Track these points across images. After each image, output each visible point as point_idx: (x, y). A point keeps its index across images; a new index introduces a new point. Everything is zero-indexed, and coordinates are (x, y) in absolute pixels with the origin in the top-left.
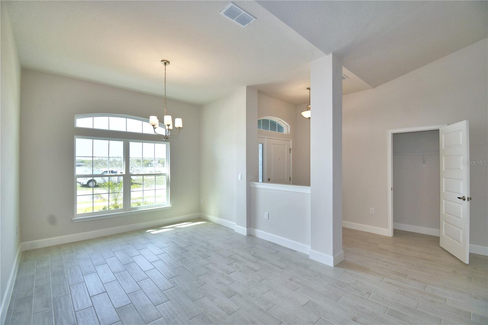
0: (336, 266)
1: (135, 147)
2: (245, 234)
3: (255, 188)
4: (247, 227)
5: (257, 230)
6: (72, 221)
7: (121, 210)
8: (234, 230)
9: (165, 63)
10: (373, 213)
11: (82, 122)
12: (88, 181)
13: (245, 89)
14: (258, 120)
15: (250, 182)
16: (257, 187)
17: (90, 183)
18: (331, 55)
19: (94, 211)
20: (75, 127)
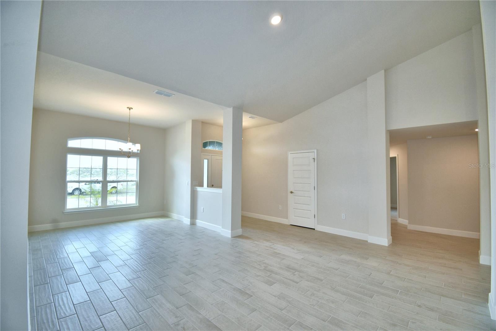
0: (232, 237)
1: (111, 160)
2: (189, 223)
3: (197, 191)
4: (191, 219)
5: (197, 220)
6: (63, 213)
7: (99, 207)
8: (183, 222)
9: (130, 109)
10: (280, 209)
11: (73, 143)
12: (73, 189)
13: (191, 121)
14: (203, 143)
15: (194, 187)
16: (198, 190)
17: (75, 192)
18: (232, 108)
19: (79, 207)
20: (67, 147)
